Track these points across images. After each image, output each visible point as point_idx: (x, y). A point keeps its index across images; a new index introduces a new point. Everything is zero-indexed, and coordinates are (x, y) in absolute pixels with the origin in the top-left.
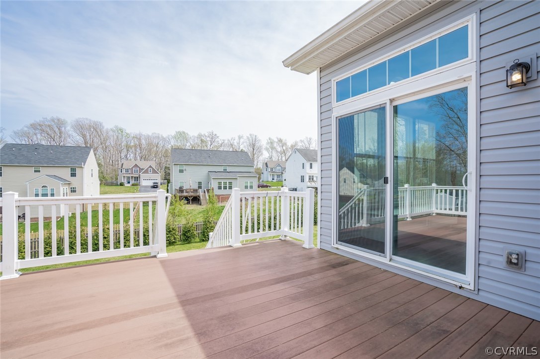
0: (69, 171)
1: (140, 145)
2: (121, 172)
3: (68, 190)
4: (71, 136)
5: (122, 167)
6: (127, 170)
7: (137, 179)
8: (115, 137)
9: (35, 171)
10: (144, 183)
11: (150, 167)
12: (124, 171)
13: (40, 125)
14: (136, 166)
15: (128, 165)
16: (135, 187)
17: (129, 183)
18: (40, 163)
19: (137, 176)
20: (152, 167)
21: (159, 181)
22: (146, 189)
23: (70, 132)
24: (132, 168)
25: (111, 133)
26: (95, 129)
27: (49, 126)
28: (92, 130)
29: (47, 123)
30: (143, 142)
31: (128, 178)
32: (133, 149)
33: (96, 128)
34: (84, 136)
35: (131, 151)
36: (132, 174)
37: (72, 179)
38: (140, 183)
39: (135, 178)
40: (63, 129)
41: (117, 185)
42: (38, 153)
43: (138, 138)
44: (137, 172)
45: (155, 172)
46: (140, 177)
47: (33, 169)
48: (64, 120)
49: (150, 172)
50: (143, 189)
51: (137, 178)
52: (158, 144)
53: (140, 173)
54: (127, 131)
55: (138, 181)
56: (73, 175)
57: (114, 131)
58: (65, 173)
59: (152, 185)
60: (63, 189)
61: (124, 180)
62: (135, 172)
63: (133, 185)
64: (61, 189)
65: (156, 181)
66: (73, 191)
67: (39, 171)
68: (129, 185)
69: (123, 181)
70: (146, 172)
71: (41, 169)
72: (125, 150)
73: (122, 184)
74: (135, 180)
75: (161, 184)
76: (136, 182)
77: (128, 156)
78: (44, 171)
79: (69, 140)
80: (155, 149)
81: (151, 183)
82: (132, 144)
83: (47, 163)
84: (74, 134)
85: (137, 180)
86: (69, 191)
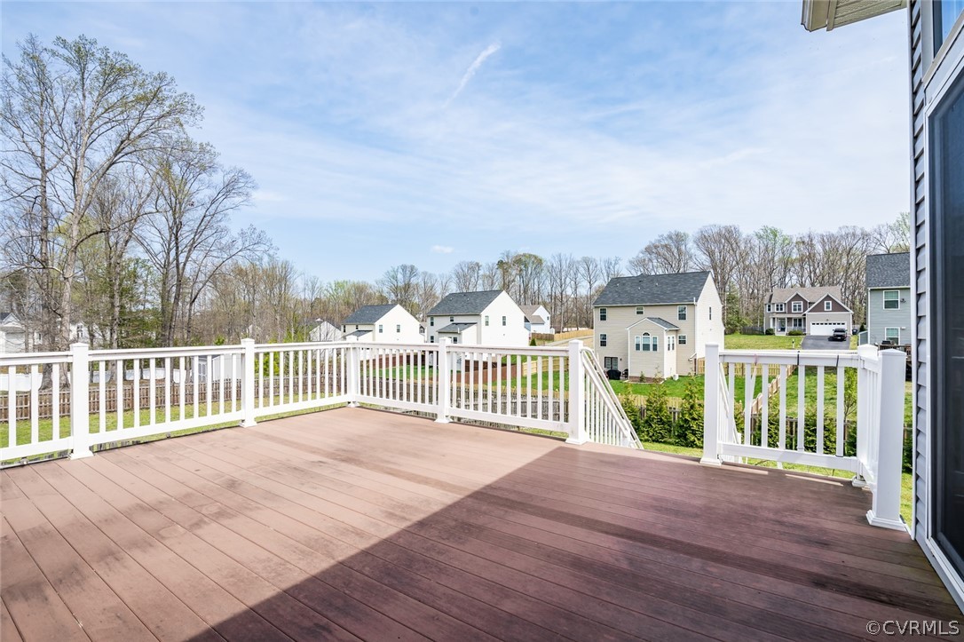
0: (675, 312)
1: (811, 257)
2: (769, 310)
3: (675, 339)
4: (693, 257)
5: (770, 301)
6: (780, 307)
7: (800, 322)
8: (763, 248)
9: (638, 313)
10: (814, 330)
11: (828, 298)
12: (774, 309)
13: (656, 247)
14: (797, 297)
15: (782, 296)
16: (794, 338)
17: (783, 329)
18: (643, 301)
19: (800, 316)
20: (831, 299)
21: (848, 327)
22: (817, 342)
23: (693, 251)
24: (790, 302)
25: (756, 242)
26: (727, 240)
27: (666, 246)
28: (723, 241)
29: (663, 243)
30: (819, 248)
31: (782, 320)
32: (797, 266)
33: (728, 237)
34: (711, 254)
35: (792, 269)
36: (790, 312)
37: (681, 324)
38: (805, 330)
39: (795, 320)
40: (683, 248)
41: (761, 333)
42: (642, 288)
43: (807, 243)
44: (799, 309)
45: (837, 307)
46: (805, 319)
47: (635, 310)
48: (684, 234)
49: (828, 308)
50: (810, 342)
51: (800, 320)
52: (851, 249)
53: (805, 309)
54: (784, 233)
55: (803, 327)
56: (682, 317)
57: (760, 237)
58: (671, 314)
59: (831, 334)
60: (668, 338)
61: (774, 325)
62: (795, 310)
63: (790, 334)
64: (666, 337)
65: (841, 327)
66: (682, 342)
67: (642, 313)
68: (783, 334)
69: (771, 327)
70: (819, 308)
71: (644, 310)
72: (781, 268)
73: (770, 332)
74: (795, 325)
75: (854, 333)
76: (797, 328)
77: (787, 279)
78: (648, 312)
79: (691, 264)
80: (844, 261)
81: (828, 331)
82: (794, 256)
83: (650, 301)
84: (699, 253)
85: (800, 325)
86: (676, 342)
